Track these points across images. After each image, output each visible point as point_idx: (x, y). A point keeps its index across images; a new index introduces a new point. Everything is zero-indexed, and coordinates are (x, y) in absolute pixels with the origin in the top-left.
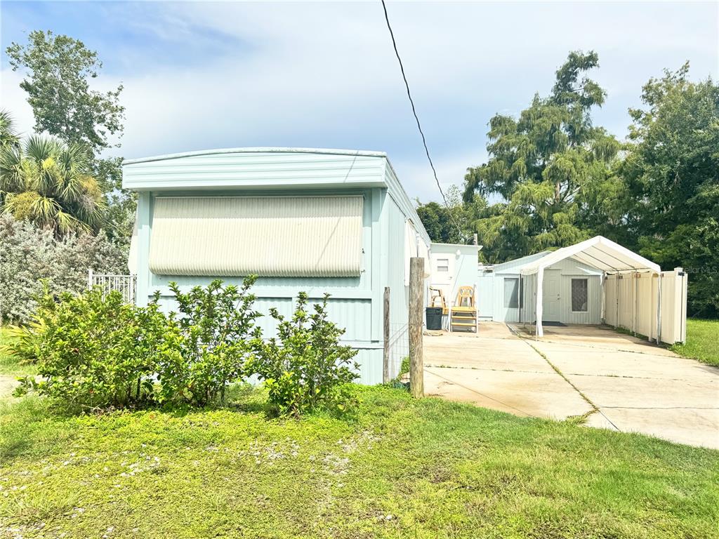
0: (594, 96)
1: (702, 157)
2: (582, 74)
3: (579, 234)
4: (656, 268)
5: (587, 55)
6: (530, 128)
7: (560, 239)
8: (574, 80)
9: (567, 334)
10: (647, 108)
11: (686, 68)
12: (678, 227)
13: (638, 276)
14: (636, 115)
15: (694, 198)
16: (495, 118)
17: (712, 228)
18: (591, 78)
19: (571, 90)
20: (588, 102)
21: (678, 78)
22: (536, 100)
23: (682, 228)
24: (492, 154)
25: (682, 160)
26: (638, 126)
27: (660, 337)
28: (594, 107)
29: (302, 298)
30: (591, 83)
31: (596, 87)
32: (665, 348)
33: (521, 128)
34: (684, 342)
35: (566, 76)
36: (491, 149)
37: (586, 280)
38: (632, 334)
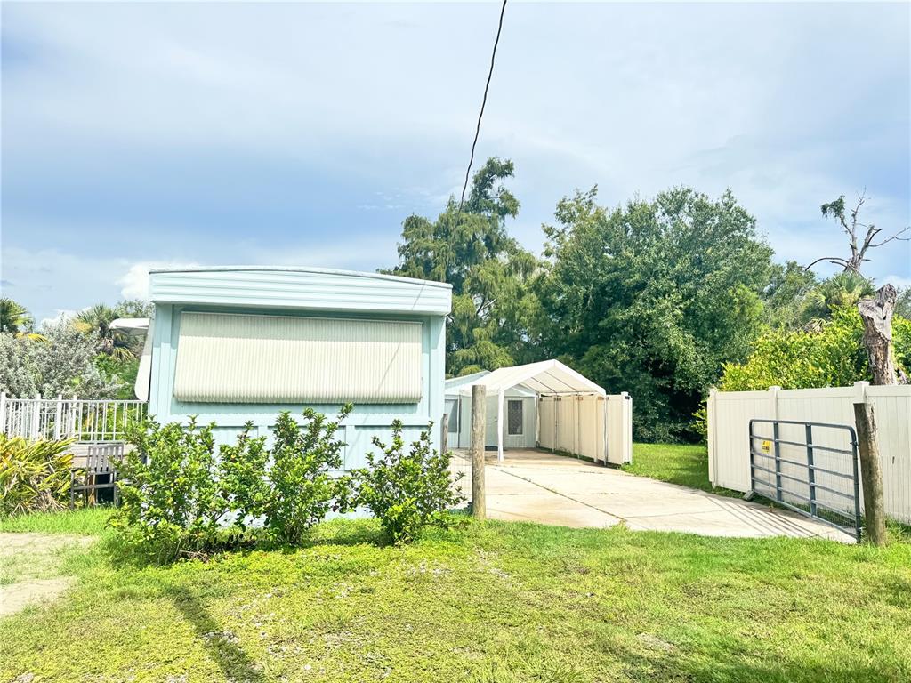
0: (508, 207)
1: (613, 282)
2: (498, 183)
3: (498, 351)
4: (602, 391)
5: (503, 163)
6: (447, 234)
7: (479, 356)
8: (490, 186)
9: (517, 458)
10: (559, 226)
11: (594, 191)
12: (592, 347)
13: (580, 399)
14: (549, 231)
15: (606, 320)
16: (411, 218)
17: (623, 351)
18: (507, 188)
19: (486, 197)
20: (503, 212)
21: (587, 200)
22: (450, 204)
23: (594, 349)
24: (403, 257)
25: (595, 283)
26: (553, 244)
27: (607, 459)
28: (508, 217)
29: (397, 426)
30: (506, 193)
31: (511, 198)
32: (615, 468)
33: (437, 231)
34: (631, 463)
35: (483, 182)
36: (402, 251)
37: (521, 402)
38: (575, 456)
